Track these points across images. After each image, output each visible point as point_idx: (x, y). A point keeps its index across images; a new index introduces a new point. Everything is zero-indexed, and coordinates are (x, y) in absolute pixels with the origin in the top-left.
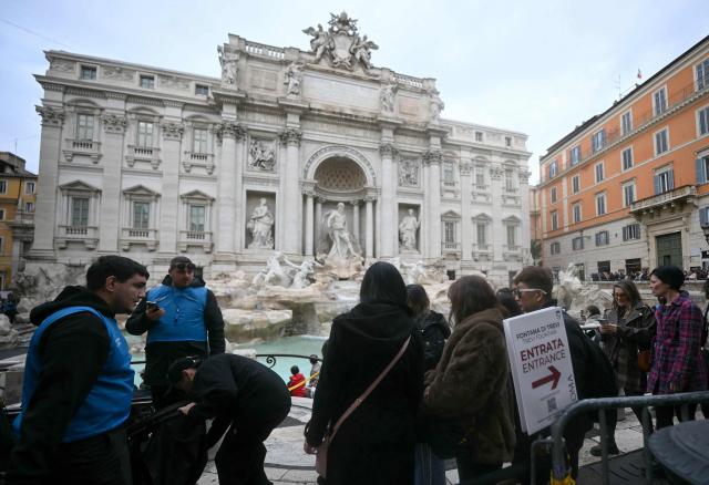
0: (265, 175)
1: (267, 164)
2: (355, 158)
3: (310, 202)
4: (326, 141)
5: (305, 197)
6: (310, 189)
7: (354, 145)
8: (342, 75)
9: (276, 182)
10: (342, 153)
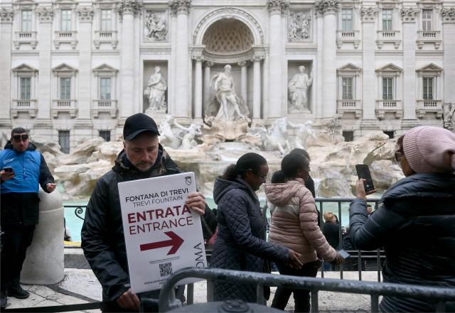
0: (159, 44)
1: (159, 34)
2: (242, 18)
3: (199, 66)
4: (213, 5)
5: (194, 62)
6: (198, 54)
7: (240, 5)
9: (168, 50)
10: (228, 15)
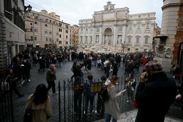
0: (98, 32)
1: (98, 31)
2: (110, 28)
3: (104, 36)
4: (106, 25)
5: (103, 35)
6: (103, 34)
7: (110, 25)
8: (109, 13)
10: (108, 27)
